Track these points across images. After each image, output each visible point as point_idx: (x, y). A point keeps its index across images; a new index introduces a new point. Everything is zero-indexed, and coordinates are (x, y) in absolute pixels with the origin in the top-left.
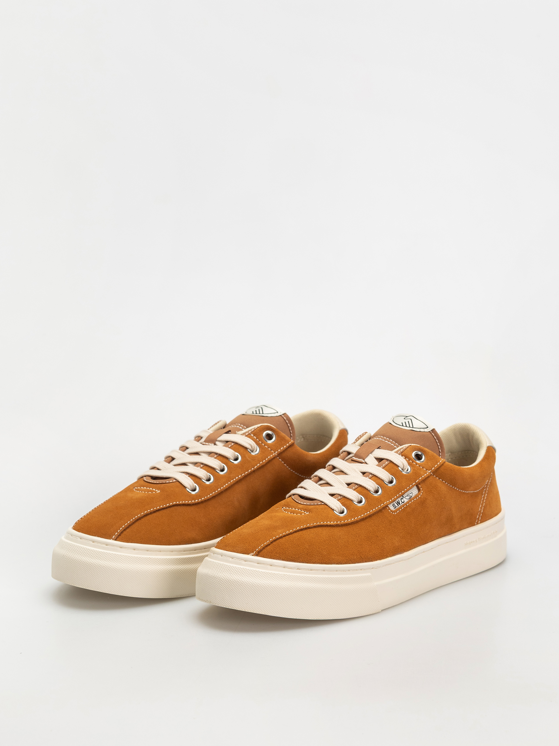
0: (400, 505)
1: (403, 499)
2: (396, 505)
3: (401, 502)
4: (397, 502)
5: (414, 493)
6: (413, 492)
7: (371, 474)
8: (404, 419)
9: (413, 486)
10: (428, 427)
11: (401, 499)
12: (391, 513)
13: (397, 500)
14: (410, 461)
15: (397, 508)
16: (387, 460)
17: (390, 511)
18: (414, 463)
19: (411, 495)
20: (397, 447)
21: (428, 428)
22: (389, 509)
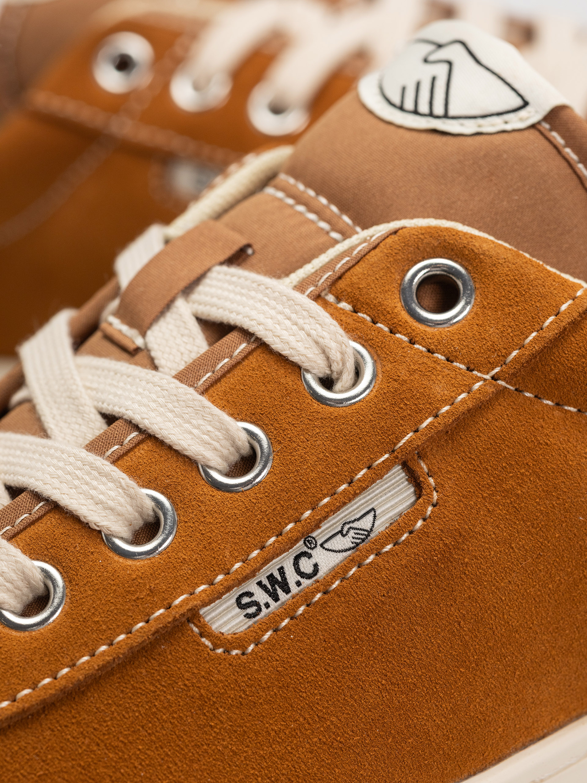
0: (287, 591)
1: (310, 556)
2: (261, 597)
3: (292, 577)
4: (271, 577)
5: (384, 513)
6: (381, 505)
7: (137, 427)
8: (426, 61)
9: (387, 467)
10: (526, 104)
11: (297, 559)
12: (220, 651)
13: (272, 568)
14: (379, 325)
15: (264, 611)
16: (247, 334)
17: (207, 643)
18: (398, 335)
19: (366, 523)
20: (344, 240)
21: (528, 108)
22: (202, 635)
